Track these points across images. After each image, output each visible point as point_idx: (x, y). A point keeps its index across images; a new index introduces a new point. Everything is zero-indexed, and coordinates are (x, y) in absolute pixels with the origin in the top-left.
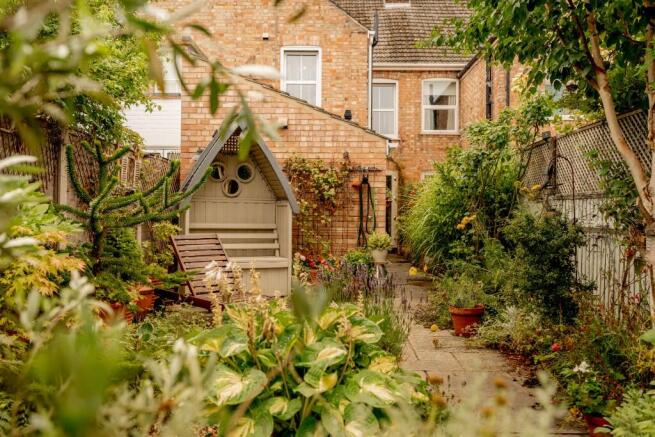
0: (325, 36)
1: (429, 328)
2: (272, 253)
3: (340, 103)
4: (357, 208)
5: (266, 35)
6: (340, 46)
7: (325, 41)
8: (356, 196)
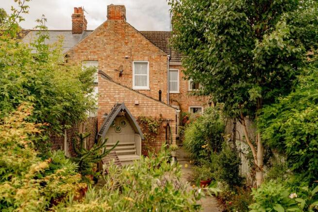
0: (150, 57)
1: (192, 186)
2: (134, 153)
3: (156, 83)
4: (165, 134)
5: (127, 56)
6: (156, 61)
7: (150, 59)
8: (165, 130)
